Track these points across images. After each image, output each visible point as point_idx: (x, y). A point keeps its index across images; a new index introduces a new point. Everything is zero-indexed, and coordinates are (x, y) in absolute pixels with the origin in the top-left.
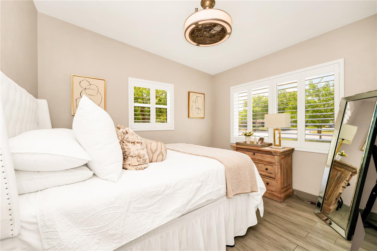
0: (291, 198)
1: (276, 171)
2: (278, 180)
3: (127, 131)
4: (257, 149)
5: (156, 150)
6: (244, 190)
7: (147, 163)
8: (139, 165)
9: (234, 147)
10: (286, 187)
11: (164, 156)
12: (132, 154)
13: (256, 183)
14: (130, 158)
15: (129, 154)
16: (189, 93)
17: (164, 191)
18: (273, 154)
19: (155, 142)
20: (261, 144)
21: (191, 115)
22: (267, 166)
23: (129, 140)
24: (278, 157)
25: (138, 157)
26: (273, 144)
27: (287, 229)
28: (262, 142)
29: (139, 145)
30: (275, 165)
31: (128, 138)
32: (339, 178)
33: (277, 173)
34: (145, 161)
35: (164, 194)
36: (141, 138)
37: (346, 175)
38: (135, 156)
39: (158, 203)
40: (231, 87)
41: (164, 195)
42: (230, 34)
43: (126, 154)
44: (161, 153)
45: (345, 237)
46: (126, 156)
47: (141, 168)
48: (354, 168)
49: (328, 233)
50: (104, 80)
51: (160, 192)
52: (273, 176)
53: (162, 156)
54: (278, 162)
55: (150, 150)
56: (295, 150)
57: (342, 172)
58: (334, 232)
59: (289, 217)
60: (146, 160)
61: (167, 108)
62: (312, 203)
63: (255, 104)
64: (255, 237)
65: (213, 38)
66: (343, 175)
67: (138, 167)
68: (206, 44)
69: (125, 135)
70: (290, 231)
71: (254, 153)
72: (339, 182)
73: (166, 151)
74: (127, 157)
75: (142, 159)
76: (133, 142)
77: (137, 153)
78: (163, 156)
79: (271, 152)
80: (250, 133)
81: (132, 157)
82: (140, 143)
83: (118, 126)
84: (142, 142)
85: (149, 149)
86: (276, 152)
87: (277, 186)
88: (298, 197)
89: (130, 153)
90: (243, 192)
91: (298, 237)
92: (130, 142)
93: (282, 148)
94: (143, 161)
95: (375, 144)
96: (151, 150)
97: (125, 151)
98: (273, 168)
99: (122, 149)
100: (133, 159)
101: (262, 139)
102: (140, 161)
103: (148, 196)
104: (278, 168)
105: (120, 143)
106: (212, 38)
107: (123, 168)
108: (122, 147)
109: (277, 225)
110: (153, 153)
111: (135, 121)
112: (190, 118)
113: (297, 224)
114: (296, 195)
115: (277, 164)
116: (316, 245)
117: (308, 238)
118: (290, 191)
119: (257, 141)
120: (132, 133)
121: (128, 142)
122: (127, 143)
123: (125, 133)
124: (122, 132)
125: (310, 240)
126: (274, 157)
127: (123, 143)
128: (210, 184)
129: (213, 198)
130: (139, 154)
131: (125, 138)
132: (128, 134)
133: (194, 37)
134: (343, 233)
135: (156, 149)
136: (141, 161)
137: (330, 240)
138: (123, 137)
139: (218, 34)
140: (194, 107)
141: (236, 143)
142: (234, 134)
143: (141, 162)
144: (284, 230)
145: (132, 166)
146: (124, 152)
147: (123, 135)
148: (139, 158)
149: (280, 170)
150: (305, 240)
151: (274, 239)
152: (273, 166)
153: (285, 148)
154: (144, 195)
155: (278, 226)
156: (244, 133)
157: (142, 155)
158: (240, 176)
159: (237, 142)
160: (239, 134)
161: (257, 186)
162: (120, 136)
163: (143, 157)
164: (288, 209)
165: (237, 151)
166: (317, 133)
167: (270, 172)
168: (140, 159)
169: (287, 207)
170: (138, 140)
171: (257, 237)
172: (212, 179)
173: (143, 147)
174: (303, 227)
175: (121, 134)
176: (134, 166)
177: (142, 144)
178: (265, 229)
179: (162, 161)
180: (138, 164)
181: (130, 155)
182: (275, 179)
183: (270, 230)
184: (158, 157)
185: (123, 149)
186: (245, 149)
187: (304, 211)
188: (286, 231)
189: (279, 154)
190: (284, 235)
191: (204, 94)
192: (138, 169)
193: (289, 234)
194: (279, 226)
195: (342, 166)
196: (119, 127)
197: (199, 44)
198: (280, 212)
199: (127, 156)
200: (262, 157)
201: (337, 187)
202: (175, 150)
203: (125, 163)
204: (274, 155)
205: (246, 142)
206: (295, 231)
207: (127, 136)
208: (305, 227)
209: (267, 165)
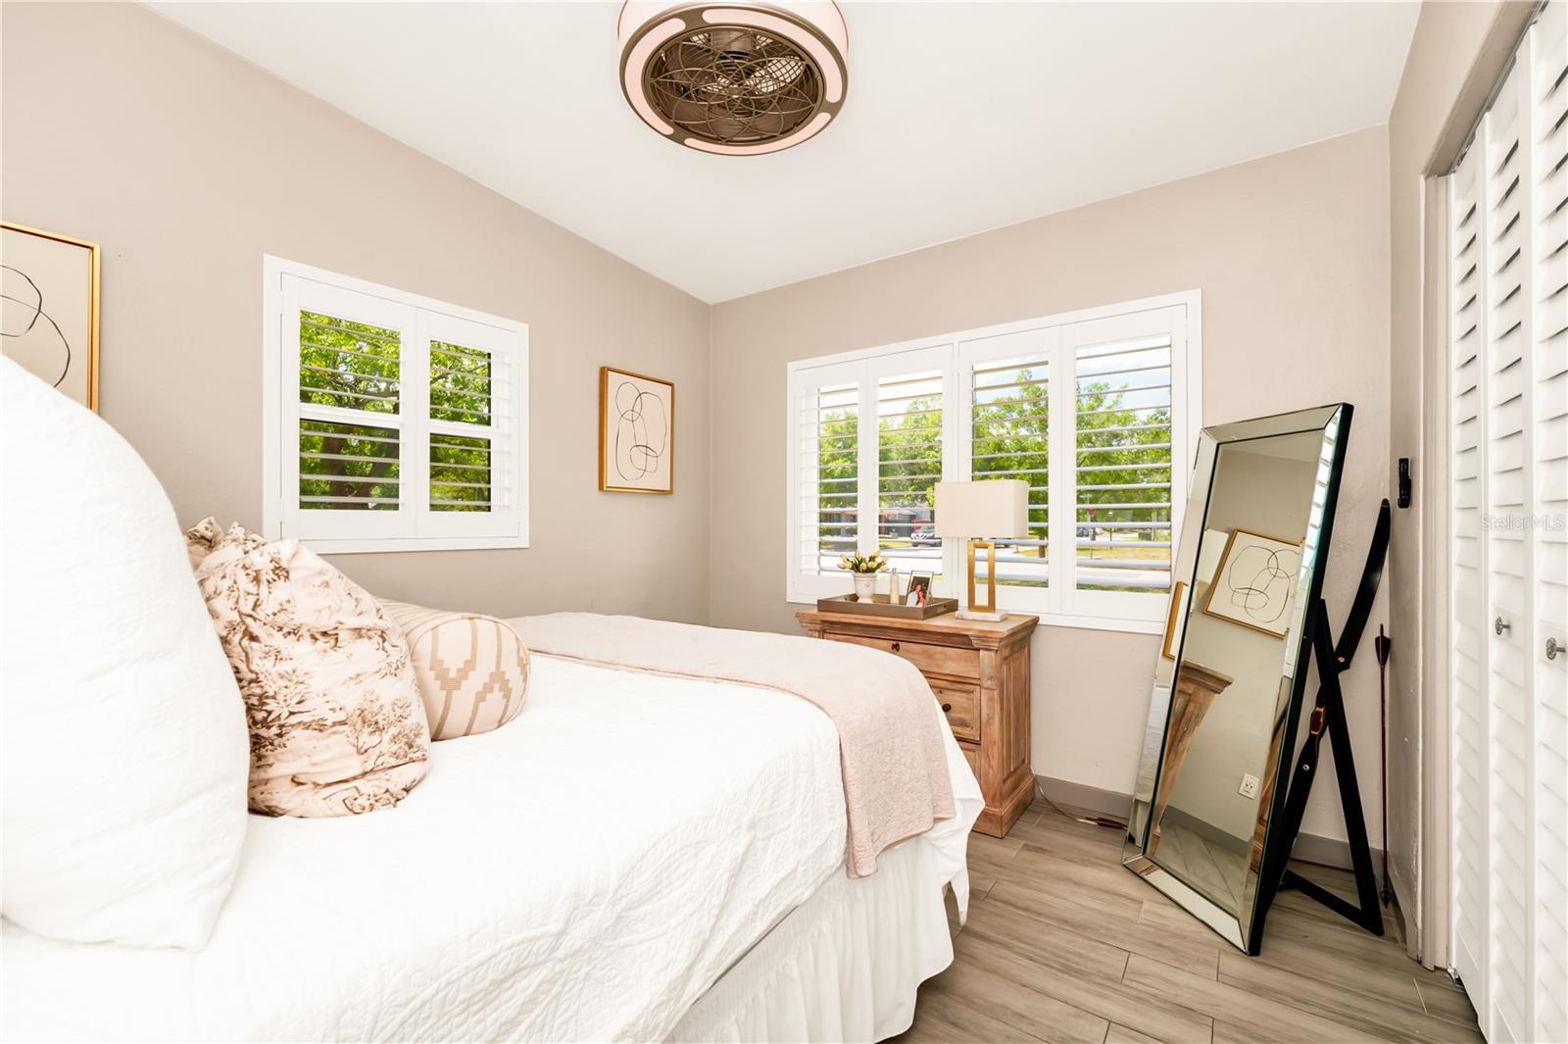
0: (1031, 811)
1: (985, 711)
2: (993, 749)
3: (284, 564)
4: (910, 624)
5: (470, 664)
6: (910, 822)
7: (419, 754)
8: (364, 774)
9: (812, 620)
10: (1015, 770)
11: (515, 695)
12: (317, 709)
13: (949, 780)
14: (297, 738)
15: (291, 713)
16: (603, 372)
17: (562, 933)
18: (975, 643)
19: (463, 618)
20: (920, 605)
21: (611, 480)
22: (950, 693)
23: (294, 622)
24: (993, 654)
25: (358, 726)
26: (963, 603)
27: (1055, 954)
28: (924, 597)
29: (367, 647)
30: (978, 687)
31: (286, 606)
32: (1180, 722)
33: (988, 721)
34: (411, 747)
35: (560, 953)
36: (379, 605)
37: (1200, 709)
38: (343, 723)
39: (522, 1021)
40: (789, 364)
41: (562, 961)
42: (834, 109)
43: (269, 713)
44: (499, 678)
45: (1241, 947)
46: (269, 728)
47: (387, 795)
48: (1224, 678)
49: (1185, 937)
50: (92, 249)
51: (537, 945)
52: (972, 732)
53: (504, 697)
54: (992, 674)
55: (431, 669)
56: (1040, 623)
57: (1188, 698)
58: (1202, 930)
59: (1047, 898)
60: (416, 736)
61: (489, 441)
62: (1106, 824)
63: (840, 444)
64: (951, 1026)
65: (757, 113)
66: (1191, 708)
67: (362, 790)
68: (717, 140)
69: (264, 588)
70: (1068, 960)
71: (895, 643)
72: (1179, 734)
73: (523, 665)
74: (280, 735)
75: (387, 736)
76: (325, 634)
77: (352, 700)
78: (507, 695)
79: (967, 636)
80: (872, 559)
81: (320, 727)
82: (371, 633)
83: (201, 528)
84: (384, 627)
85: (425, 662)
86: (984, 637)
87: (988, 774)
88: (1053, 806)
89: (299, 703)
90: (906, 836)
91: (1101, 984)
92: (303, 631)
93: (1001, 617)
94: (395, 748)
95: (1322, 597)
96: (436, 665)
97: (263, 697)
98: (970, 702)
99: (240, 680)
100: (326, 742)
101: (921, 584)
102: (377, 751)
103: (461, 998)
104: (991, 700)
105: (225, 641)
106: (752, 112)
107: (254, 810)
108: (243, 667)
109: (1016, 943)
110: (450, 686)
111: (307, 499)
112: (605, 489)
113: (1080, 926)
114: (1046, 799)
115: (987, 683)
116: (1165, 1001)
117: (1132, 977)
118: (1026, 784)
119: (901, 594)
120: (321, 573)
121: (285, 630)
122: (278, 640)
123: (264, 578)
124: (245, 567)
125: (1141, 983)
126: (979, 656)
127: (246, 642)
128: (789, 826)
129: (797, 897)
130: (365, 705)
131: (269, 606)
132: (287, 577)
133: (665, 89)
134: (1234, 931)
135: (466, 662)
136: (386, 747)
137: (1200, 968)
138: (252, 600)
139: (780, 98)
140: (626, 442)
141: (819, 601)
142: (804, 566)
143: (381, 754)
144: (1047, 962)
145: (316, 785)
146: (254, 701)
147: (252, 588)
148: (371, 729)
149: (997, 706)
150: (1124, 989)
151: (1023, 1016)
152: (972, 692)
153: (1010, 618)
154: (434, 996)
155: (1020, 947)
156: (850, 559)
157: (387, 710)
158: (894, 761)
159: (821, 598)
160: (819, 564)
161: (950, 793)
162: (226, 593)
163: (392, 719)
164: (1033, 862)
165: (826, 635)
166: (1038, 553)
167: (960, 719)
168: (376, 738)
169: (1027, 855)
170: (360, 614)
171: (955, 1024)
172: (793, 802)
173: (393, 659)
174: (1103, 931)
175: (231, 583)
176: (329, 785)
177: (384, 641)
178: (977, 972)
179: (500, 726)
180: (358, 771)
181: (306, 718)
182: (978, 744)
183: (995, 972)
184: (481, 704)
185: (245, 683)
186: (859, 628)
187: (1086, 861)
188: (1054, 965)
189: (995, 645)
190: (1051, 984)
191: (671, 385)
192: (367, 804)
193: (1066, 976)
194: (1023, 945)
195: (1189, 676)
196: (209, 534)
197: (682, 132)
198: (1011, 882)
199: (281, 727)
200: (930, 656)
201: (1176, 753)
202: (555, 651)
203: (263, 775)
204: (978, 650)
205: (855, 597)
206: (1080, 955)
207: (281, 591)
208: (1108, 929)
209: (948, 689)
